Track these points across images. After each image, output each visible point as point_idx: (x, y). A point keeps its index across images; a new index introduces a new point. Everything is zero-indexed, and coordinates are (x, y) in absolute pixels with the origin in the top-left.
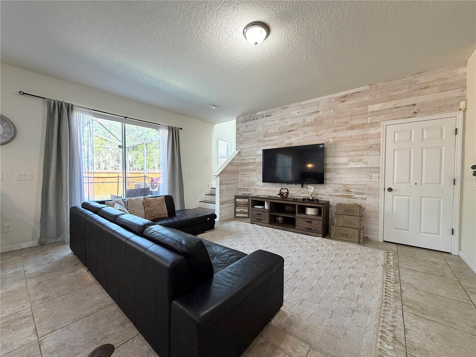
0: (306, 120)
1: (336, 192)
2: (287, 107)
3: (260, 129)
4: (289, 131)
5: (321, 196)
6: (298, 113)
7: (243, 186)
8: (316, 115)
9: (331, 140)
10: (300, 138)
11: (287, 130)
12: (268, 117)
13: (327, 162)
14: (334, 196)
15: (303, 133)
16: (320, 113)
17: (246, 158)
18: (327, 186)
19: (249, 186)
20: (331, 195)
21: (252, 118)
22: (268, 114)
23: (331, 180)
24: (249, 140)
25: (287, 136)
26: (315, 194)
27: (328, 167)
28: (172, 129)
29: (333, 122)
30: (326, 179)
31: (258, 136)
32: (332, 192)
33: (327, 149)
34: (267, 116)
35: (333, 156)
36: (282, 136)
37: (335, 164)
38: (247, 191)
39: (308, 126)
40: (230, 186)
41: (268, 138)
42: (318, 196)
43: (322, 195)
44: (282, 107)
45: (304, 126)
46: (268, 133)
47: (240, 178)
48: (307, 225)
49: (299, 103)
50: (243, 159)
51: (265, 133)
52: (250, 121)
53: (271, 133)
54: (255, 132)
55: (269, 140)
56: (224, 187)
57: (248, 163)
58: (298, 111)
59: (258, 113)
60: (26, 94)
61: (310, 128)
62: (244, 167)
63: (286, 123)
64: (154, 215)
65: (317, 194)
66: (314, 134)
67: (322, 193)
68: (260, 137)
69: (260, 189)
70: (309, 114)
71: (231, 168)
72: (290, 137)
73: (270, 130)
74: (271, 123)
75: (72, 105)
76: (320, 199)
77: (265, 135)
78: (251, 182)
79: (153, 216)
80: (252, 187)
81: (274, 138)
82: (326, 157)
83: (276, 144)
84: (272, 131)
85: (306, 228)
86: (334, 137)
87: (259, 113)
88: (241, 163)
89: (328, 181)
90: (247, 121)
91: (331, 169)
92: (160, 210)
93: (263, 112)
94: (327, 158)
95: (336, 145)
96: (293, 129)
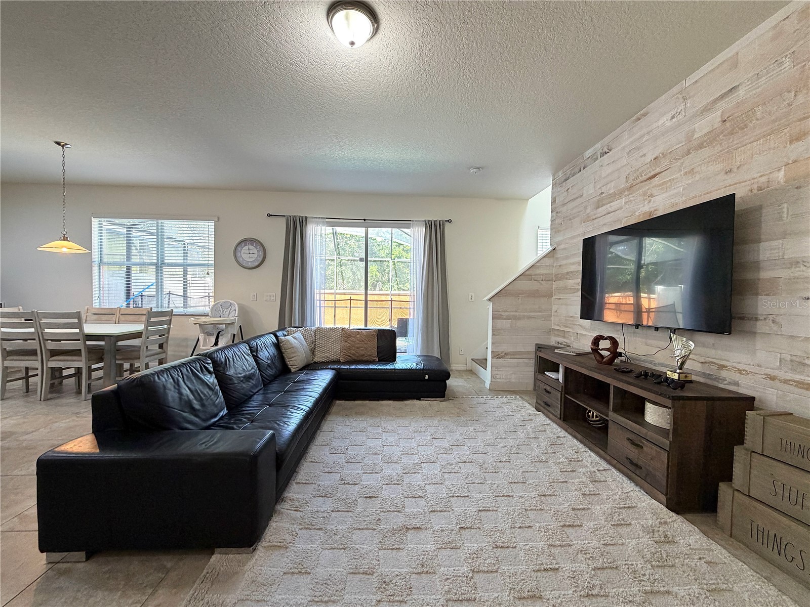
0: (694, 131)
1: (794, 371)
2: (645, 115)
3: (590, 191)
4: (648, 179)
5: (736, 377)
6: (673, 117)
7: (558, 325)
8: (723, 105)
9: (782, 174)
10: (676, 191)
11: (645, 177)
12: (606, 156)
13: (761, 257)
14: (786, 382)
15: (686, 173)
16: (741, 92)
17: (564, 262)
18: (759, 343)
19: (567, 327)
20: (773, 378)
21: (577, 170)
22: (606, 150)
23: (774, 321)
24: (570, 220)
25: (645, 194)
26: (715, 367)
27: (764, 275)
28: (430, 224)
29: (790, 105)
30: (757, 319)
31: (585, 208)
32: (779, 368)
33: (764, 211)
34: (602, 155)
35: (785, 235)
36: (631, 198)
37: (795, 263)
38: (564, 337)
39: (700, 146)
40: (520, 324)
41: (604, 207)
42: (724, 374)
43: (740, 372)
44: (634, 118)
45: (688, 153)
46: (604, 195)
47: (554, 308)
48: (632, 452)
49: (675, 89)
50: (560, 266)
51: (598, 198)
52: (573, 176)
53: (610, 194)
54: (579, 201)
55: (604, 213)
56: (505, 324)
57: (568, 273)
58: (673, 113)
59: (587, 153)
60: (272, 215)
61: (706, 152)
62: (561, 284)
63: (643, 158)
64: (351, 355)
65: (722, 367)
66: (720, 166)
67: (741, 367)
68: (588, 211)
69: (585, 335)
70: (706, 109)
71: (526, 285)
72: (651, 196)
73: (609, 186)
74: (609, 170)
75: (306, 218)
76: (730, 383)
77: (599, 201)
78: (571, 317)
79: (349, 356)
80: (573, 329)
81: (615, 204)
82: (759, 241)
83: (619, 220)
84: (611, 188)
85: (627, 458)
86: (795, 162)
87: (589, 153)
88: (557, 274)
89: (761, 327)
90: (569, 178)
91: (774, 281)
92: (362, 349)
93: (597, 146)
94: (762, 244)
95: (801, 190)
96: (658, 170)
